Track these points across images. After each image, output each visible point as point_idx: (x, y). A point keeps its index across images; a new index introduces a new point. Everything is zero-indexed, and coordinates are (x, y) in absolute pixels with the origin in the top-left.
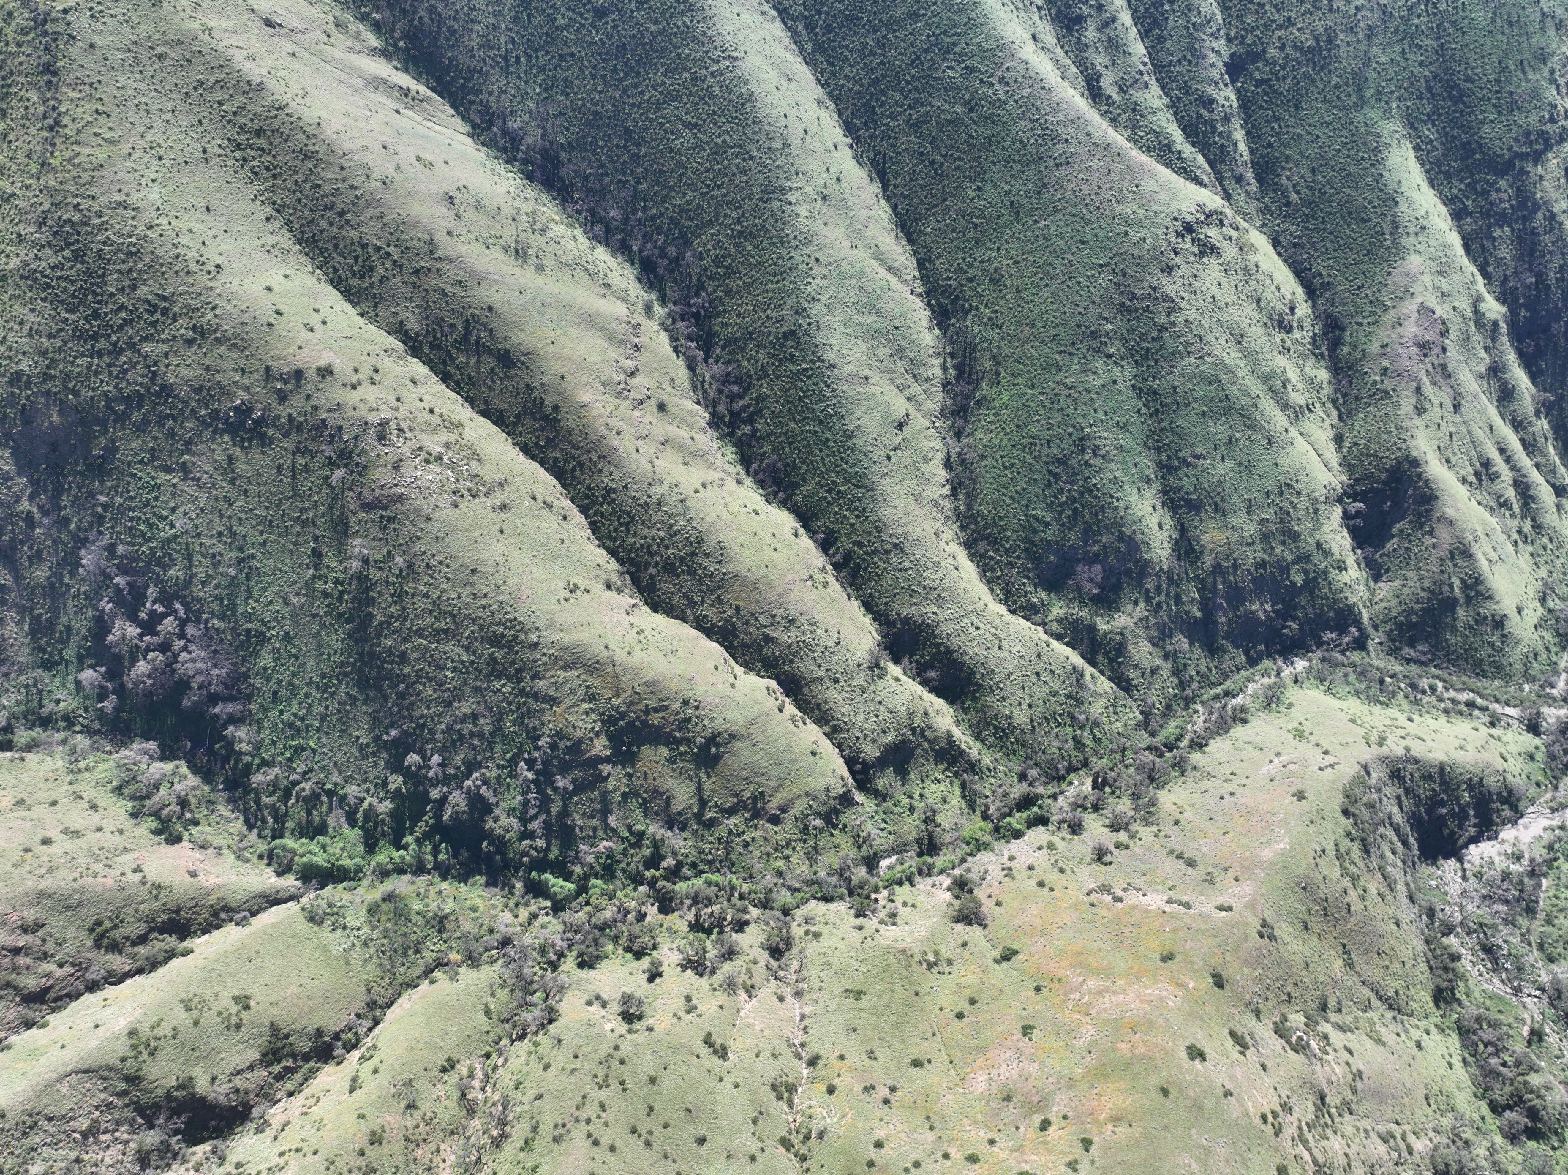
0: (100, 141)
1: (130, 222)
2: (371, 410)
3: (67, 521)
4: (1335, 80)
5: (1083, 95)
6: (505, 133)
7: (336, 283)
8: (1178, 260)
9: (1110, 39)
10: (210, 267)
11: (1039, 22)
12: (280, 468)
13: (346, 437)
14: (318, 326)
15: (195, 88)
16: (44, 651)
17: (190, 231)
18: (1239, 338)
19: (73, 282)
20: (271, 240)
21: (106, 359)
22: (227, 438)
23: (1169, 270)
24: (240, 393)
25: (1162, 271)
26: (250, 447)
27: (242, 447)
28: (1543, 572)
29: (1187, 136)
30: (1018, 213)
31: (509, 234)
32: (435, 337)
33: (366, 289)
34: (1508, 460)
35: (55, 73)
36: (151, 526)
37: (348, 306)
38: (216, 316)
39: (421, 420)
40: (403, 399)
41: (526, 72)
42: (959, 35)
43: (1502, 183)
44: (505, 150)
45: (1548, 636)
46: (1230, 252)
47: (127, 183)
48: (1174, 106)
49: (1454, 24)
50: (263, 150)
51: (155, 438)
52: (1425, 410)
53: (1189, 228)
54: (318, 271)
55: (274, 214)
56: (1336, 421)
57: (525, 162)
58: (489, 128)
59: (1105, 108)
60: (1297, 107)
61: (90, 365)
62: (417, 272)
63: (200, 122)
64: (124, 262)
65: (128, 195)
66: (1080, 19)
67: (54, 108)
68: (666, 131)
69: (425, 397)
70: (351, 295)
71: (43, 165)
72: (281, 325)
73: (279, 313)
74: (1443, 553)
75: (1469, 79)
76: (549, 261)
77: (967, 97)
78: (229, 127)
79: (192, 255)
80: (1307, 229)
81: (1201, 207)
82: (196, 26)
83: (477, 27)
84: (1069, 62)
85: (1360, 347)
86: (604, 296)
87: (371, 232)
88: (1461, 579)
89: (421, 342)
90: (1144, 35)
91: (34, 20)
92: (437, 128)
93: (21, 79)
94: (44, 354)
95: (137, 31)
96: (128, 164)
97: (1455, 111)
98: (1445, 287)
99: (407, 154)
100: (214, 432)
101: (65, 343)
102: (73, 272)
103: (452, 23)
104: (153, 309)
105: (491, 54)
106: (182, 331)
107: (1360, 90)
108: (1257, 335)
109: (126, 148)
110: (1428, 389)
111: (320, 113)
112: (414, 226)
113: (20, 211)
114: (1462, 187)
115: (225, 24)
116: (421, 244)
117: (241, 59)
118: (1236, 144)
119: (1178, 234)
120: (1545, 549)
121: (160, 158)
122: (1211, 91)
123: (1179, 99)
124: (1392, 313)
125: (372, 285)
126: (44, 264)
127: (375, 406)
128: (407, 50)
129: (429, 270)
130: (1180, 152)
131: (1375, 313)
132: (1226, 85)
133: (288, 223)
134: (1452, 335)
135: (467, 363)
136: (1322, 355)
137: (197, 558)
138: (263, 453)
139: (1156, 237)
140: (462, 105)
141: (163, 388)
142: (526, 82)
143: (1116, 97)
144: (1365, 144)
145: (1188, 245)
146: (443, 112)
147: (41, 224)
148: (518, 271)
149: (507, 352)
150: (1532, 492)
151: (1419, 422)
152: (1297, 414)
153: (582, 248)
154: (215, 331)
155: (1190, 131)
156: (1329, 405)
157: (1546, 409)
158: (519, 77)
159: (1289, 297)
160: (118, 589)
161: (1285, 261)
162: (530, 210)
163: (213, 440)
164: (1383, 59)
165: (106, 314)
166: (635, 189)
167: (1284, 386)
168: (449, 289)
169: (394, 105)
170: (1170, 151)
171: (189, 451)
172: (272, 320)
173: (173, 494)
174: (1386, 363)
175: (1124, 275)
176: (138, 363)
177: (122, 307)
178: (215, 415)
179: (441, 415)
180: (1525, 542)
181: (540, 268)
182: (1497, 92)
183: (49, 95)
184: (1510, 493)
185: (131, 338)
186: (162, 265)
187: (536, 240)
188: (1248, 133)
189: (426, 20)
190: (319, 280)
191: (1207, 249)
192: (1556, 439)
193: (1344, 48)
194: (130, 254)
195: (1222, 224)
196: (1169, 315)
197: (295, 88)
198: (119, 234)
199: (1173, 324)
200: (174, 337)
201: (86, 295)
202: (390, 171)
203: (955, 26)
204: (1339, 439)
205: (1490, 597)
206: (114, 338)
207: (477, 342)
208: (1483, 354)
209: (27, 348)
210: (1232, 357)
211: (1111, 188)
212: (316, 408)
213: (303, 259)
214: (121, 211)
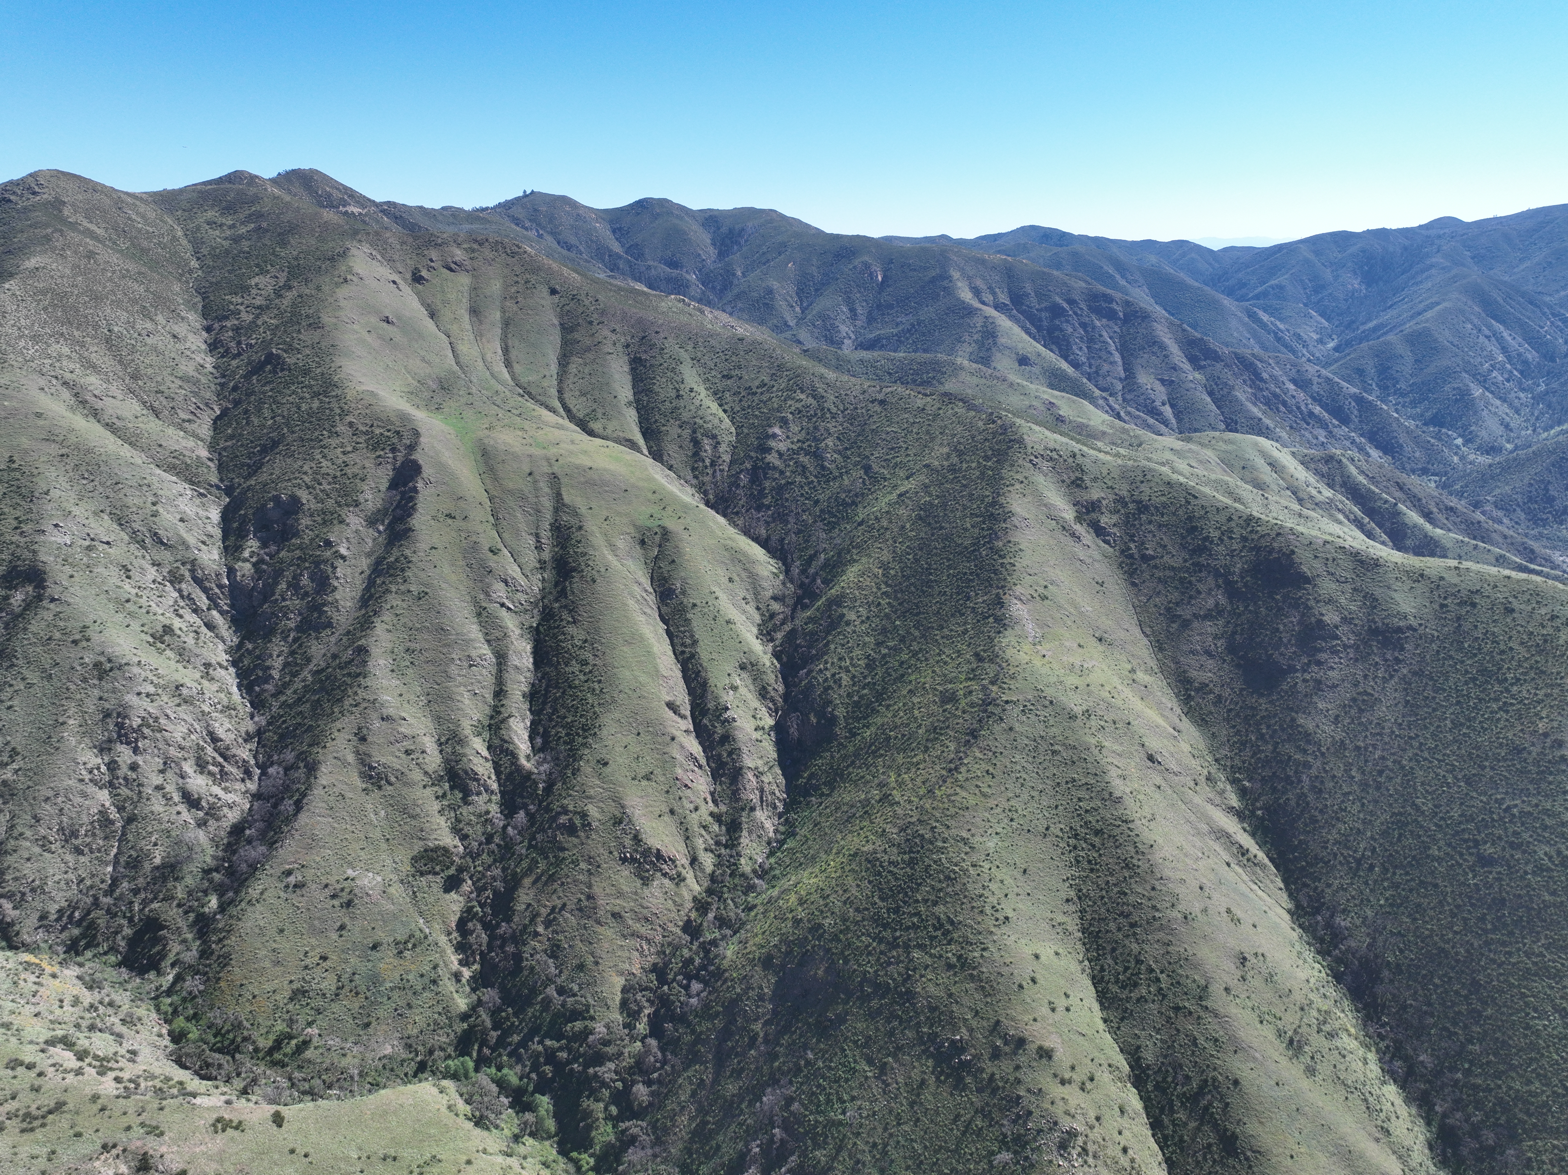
0: (977, 792)
1: (963, 855)
2: (1067, 1113)
3: (774, 1056)
6: (1329, 925)
7: (1097, 981)
10: (1000, 916)
12: (958, 1117)
13: (1030, 1125)
14: (1060, 1009)
15: (1067, 782)
16: (690, 1156)
17: (1002, 882)
19: (897, 879)
20: (1061, 918)
21: (883, 947)
22: (930, 1063)
24: (964, 1030)
26: (944, 1082)
27: (938, 1078)
31: (1290, 1020)
32: (1164, 1079)
33: (1121, 1000)
35: (975, 737)
36: (828, 1101)
37: (1096, 1006)
38: (982, 956)
39: (1109, 1152)
40: (1102, 1120)
41: (1375, 881)
44: (1321, 941)
47: (977, 827)
50: (1094, 846)
51: (877, 1029)
54: (1086, 963)
55: (1075, 899)
57: (1339, 961)
58: (1314, 914)
61: (870, 945)
62: (1177, 1009)
63: (1057, 807)
64: (940, 881)
65: (973, 835)
67: (961, 758)
68: (1527, 1004)
69: (1126, 1133)
70: (1104, 998)
71: (929, 792)
72: (1030, 990)
73: (1034, 980)
76: (1325, 1069)
78: (1076, 819)
79: (993, 900)
82: (1093, 741)
83: (1340, 825)
86: (1377, 1140)
87: (1152, 953)
89: (1148, 1076)
91: (983, 701)
92: (1260, 893)
93: (951, 733)
94: (844, 920)
95: (1048, 730)
96: (987, 815)
99: (1220, 902)
100: (924, 1052)
101: (863, 919)
102: (902, 872)
103: (1317, 813)
104: (939, 926)
105: (1345, 852)
106: (950, 955)
109: (992, 803)
111: (1157, 838)
112: (1196, 967)
113: (895, 816)
115: (1116, 747)
116: (1194, 986)
117: (1115, 775)
121: (1012, 820)
125: (1128, 999)
126: (886, 857)
127: (1073, 1111)
128: (1262, 819)
129: (1190, 1013)
133: (1083, 911)
135: (1185, 1124)
137: (845, 1154)
138: (952, 1094)
140: (1295, 883)
141: (908, 992)
142: (1371, 890)
146: (1272, 882)
147: (902, 830)
148: (1284, 1061)
149: (1234, 1137)
153: (1370, 1075)
154: (974, 968)
158: (1366, 883)
160: (771, 1141)
162: (1325, 1008)
163: (919, 1058)
165: (904, 913)
166: (1463, 1046)
168: (1201, 1041)
169: (1227, 857)
171: (895, 1056)
172: (1024, 984)
173: (861, 1085)
176: (903, 962)
177: (918, 914)
178: (933, 1037)
179: (1133, 1161)
181: (1311, 1071)
183: (962, 749)
185: (909, 940)
186: (965, 897)
187: (1317, 1041)
189: (1293, 803)
190: (1083, 970)
194: (948, 878)
197: (1147, 811)
198: (949, 860)
200: (941, 956)
201: (899, 893)
202: (1196, 908)
206: (898, 934)
207: (1206, 1108)
209: (837, 910)
212: (1018, 1081)
213: (1079, 946)
214: (961, 845)
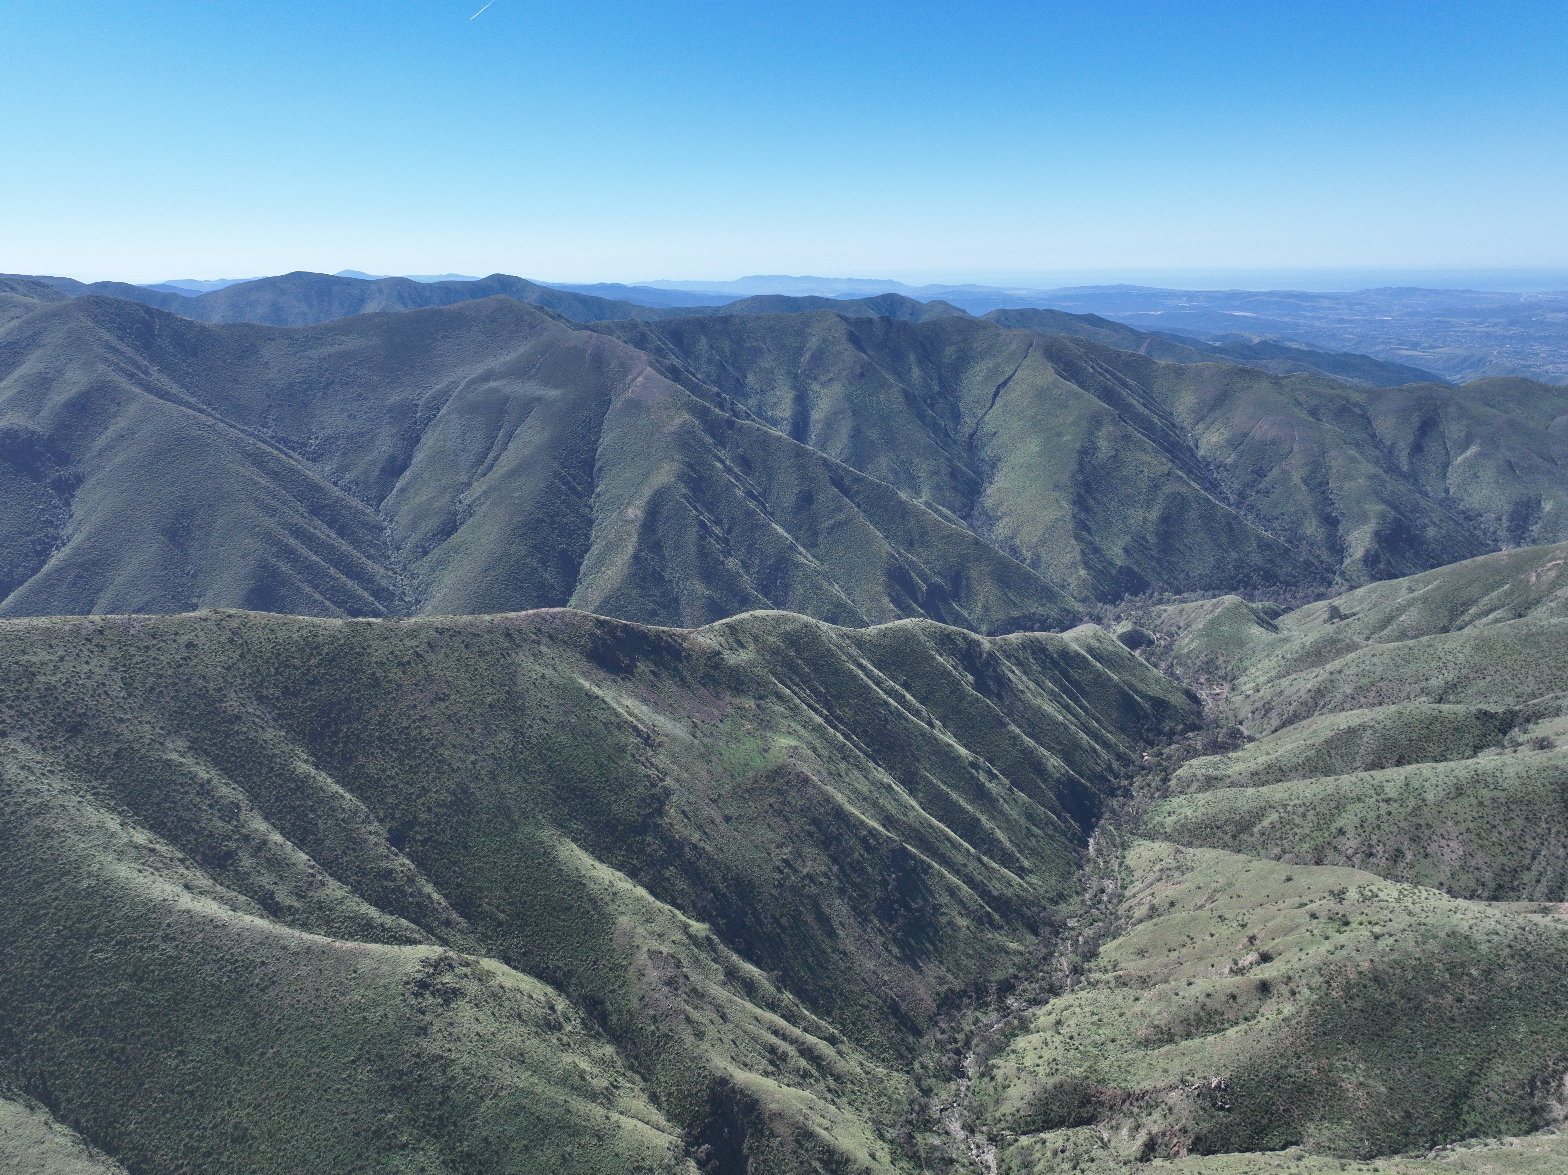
4: (485, 817)
5: (262, 917)
8: (428, 1018)
9: (268, 860)
11: (186, 872)
18: (520, 1058)
23: (423, 1031)
25: (417, 1035)
28: (867, 1114)
29: (382, 909)
30: (237, 1056)
34: (784, 1037)
42: (98, 916)
43: (649, 839)
45: (903, 1164)
46: (472, 987)
48: (357, 889)
49: (549, 749)
52: (704, 1033)
53: (423, 985)
56: (642, 1084)
59: (289, 918)
60: (465, 848)
66: (230, 855)
74: (791, 1146)
75: (582, 781)
77: (130, 969)
80: (526, 936)
81: (425, 962)
84: (234, 894)
85: (625, 1010)
88: (819, 1159)
90: (300, 844)
97: (586, 805)
98: (657, 929)
107: (508, 817)
108: (533, 1045)
110: (695, 1015)
114: (623, 853)
118: (429, 897)
119: (416, 995)
120: (854, 1092)
122: (385, 864)
123: (359, 882)
124: (631, 969)
130: (382, 925)
131: (619, 976)
132: (396, 855)
134: (685, 963)
136: (598, 1033)
139: (396, 1008)
143: (296, 904)
144: (535, 852)
145: (431, 1000)
150: (816, 1053)
151: (705, 1045)
152: (607, 1097)
155: (382, 904)
156: (629, 1074)
157: (782, 982)
159: (543, 999)
161: (523, 971)
164: (513, 790)
167: (583, 1079)
170: (373, 928)
174: (652, 1012)
175: (382, 1058)
180: (838, 1097)
182: (606, 781)
184: (803, 1063)
188: (435, 884)
191: (451, 995)
192: (803, 1002)
193: (479, 794)
195: (452, 967)
196: (444, 1073)
199: (453, 1078)
203: (89, 910)
204: (654, 1099)
205: (848, 1160)
208: (716, 966)
210: (523, 1079)
211: (330, 986)
